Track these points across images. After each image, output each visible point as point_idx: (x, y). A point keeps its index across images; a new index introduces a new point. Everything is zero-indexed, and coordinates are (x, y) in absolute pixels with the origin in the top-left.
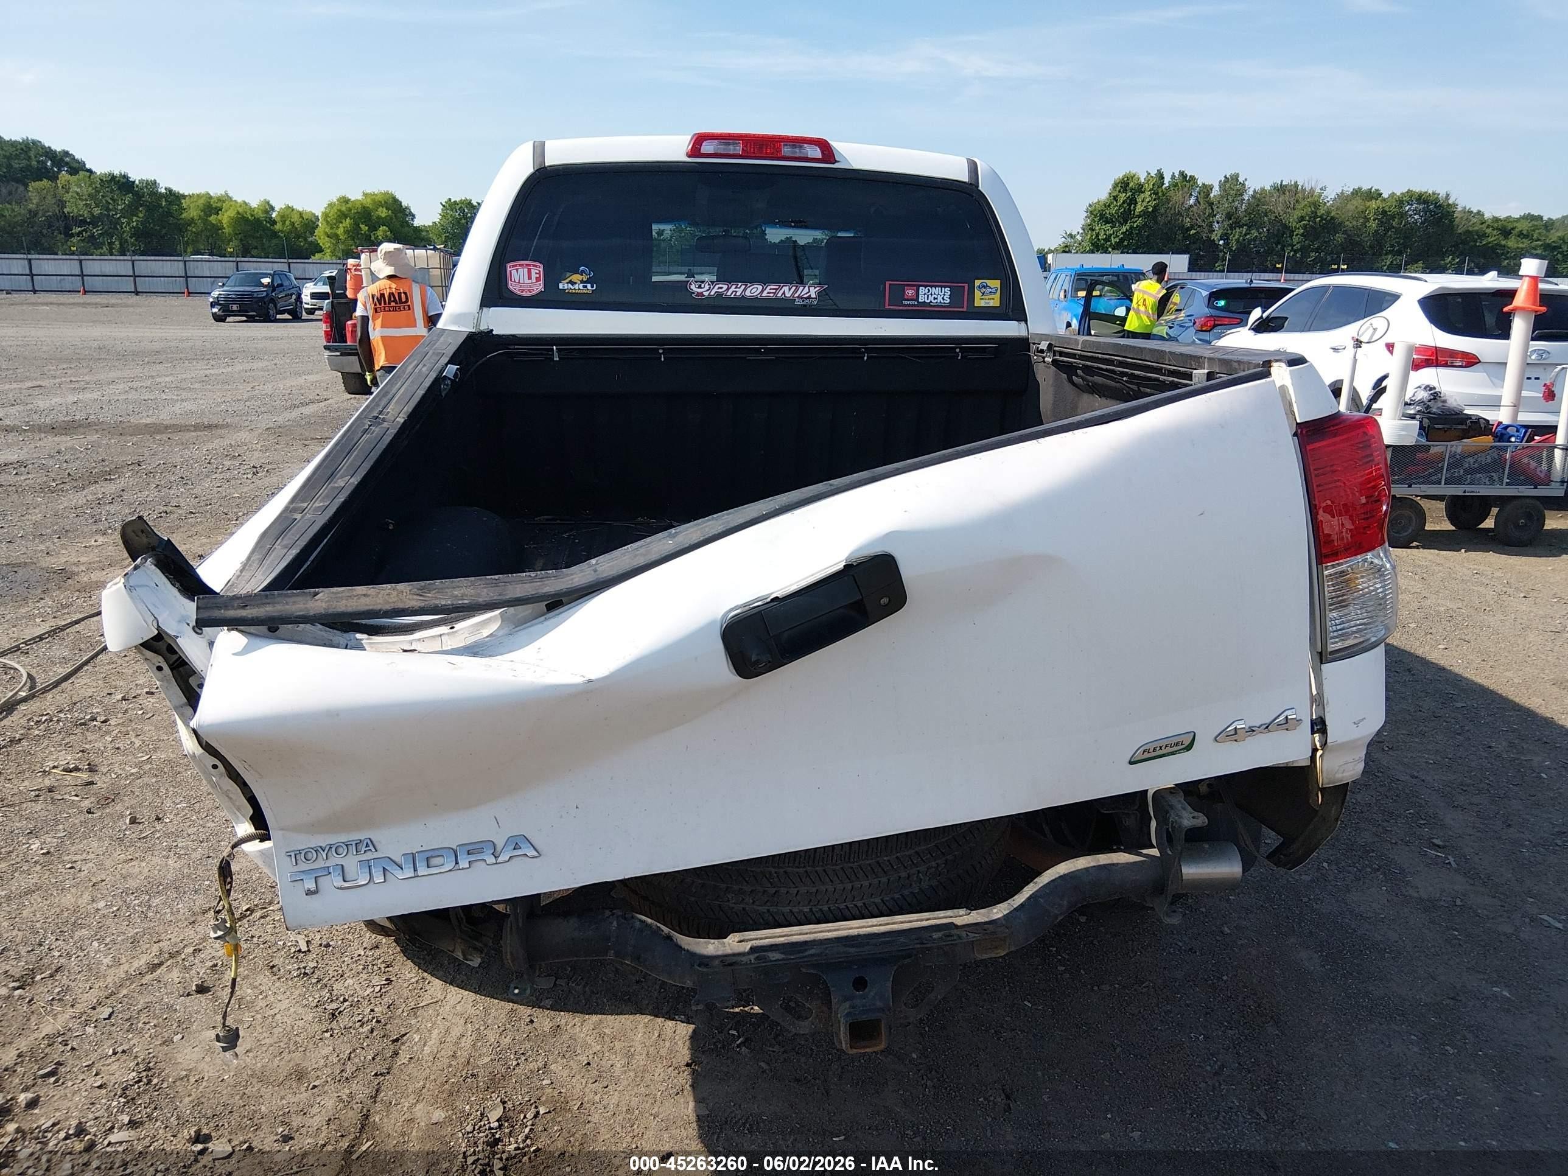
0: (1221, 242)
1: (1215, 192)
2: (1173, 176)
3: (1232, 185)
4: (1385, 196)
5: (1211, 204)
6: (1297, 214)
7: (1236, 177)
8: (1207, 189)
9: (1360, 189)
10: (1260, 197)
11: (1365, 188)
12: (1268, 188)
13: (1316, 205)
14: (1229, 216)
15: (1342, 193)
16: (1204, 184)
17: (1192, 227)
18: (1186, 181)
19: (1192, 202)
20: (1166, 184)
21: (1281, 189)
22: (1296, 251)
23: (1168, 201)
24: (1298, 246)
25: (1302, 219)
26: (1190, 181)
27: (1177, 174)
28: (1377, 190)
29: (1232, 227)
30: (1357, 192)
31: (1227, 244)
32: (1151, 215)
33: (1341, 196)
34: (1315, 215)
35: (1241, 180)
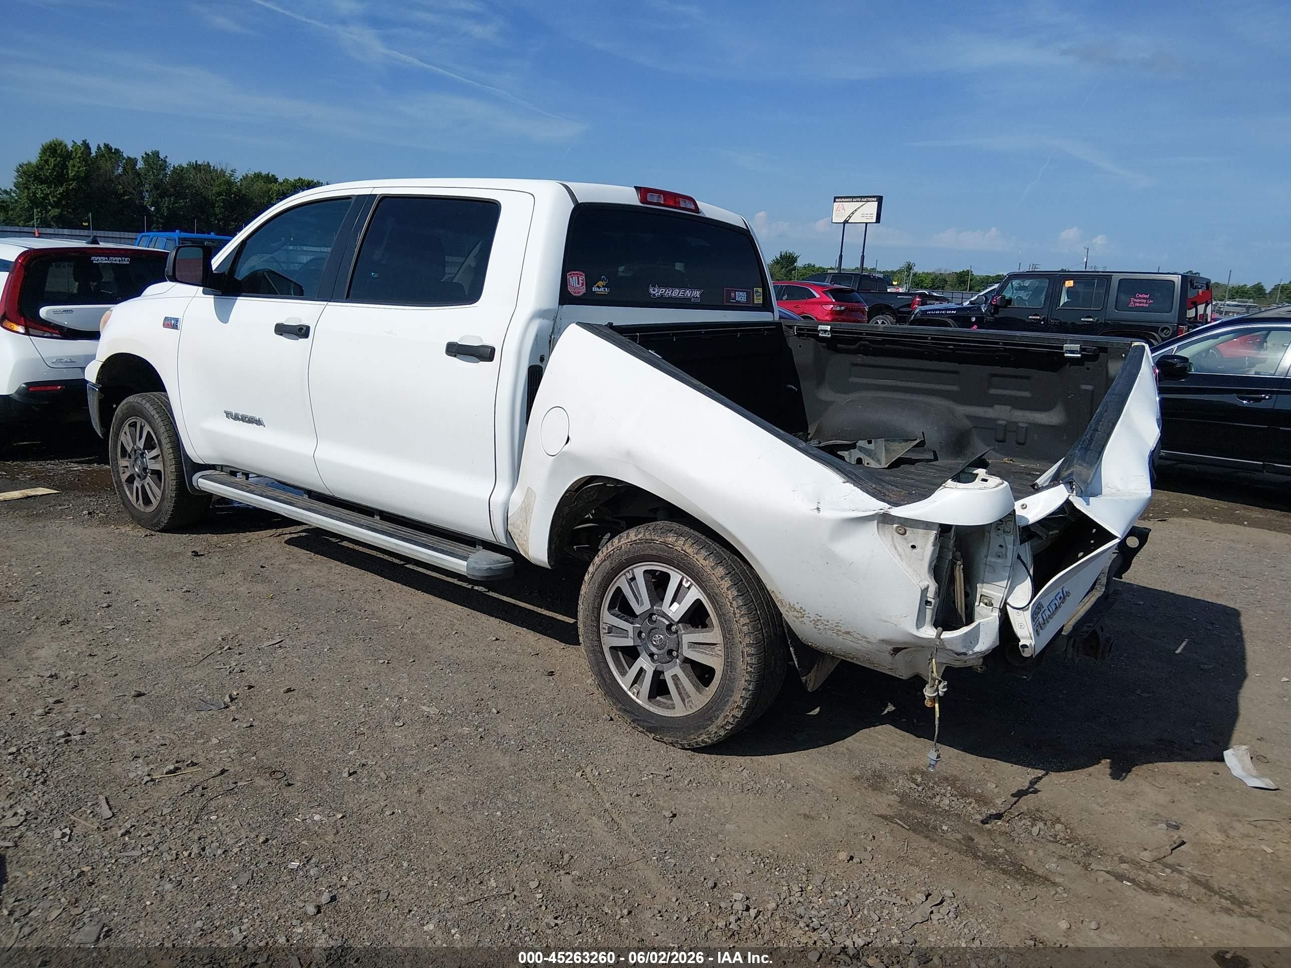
0: (153, 209)
1: (140, 165)
2: (99, 148)
3: (154, 160)
4: (280, 180)
5: (139, 175)
6: (215, 189)
7: (156, 154)
8: (132, 162)
9: (260, 173)
10: (180, 172)
11: (264, 173)
12: (185, 165)
13: (229, 183)
14: (156, 187)
15: (247, 175)
16: (128, 157)
17: (124, 193)
18: (111, 153)
19: (120, 170)
20: (94, 154)
21: (197, 167)
22: (219, 221)
23: (99, 168)
24: (220, 216)
25: (219, 194)
26: (115, 153)
27: (102, 146)
28: (273, 176)
29: (162, 196)
30: (258, 176)
31: (158, 210)
32: (84, 180)
33: (245, 178)
34: (229, 193)
35: (162, 156)
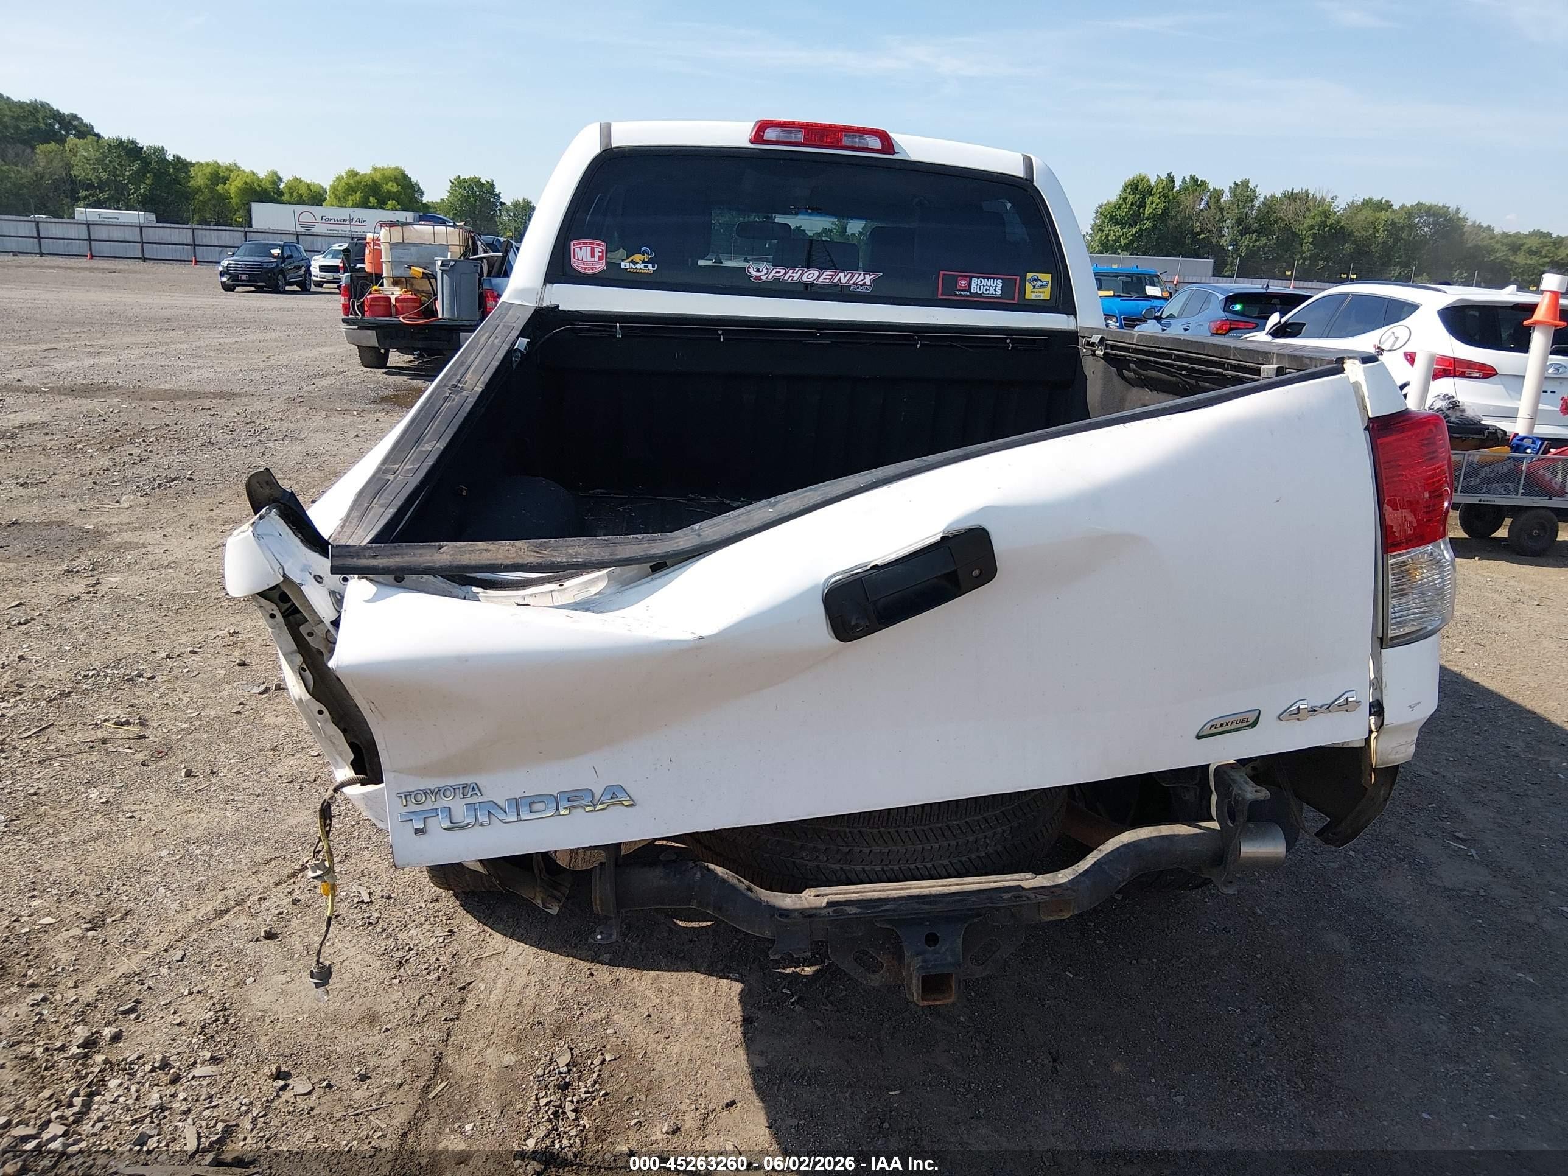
0: (1230, 248)
1: (1226, 197)
2: (1184, 180)
3: (1243, 192)
4: (1396, 207)
5: (1221, 209)
6: (1308, 222)
7: (1246, 183)
8: (1217, 194)
9: (1371, 199)
10: (1270, 205)
11: (1376, 198)
12: (1278, 195)
13: (1326, 214)
14: (1239, 222)
15: (1352, 203)
16: (1214, 189)
17: (1202, 232)
18: (1196, 185)
19: (1202, 206)
20: (1177, 188)
21: (1291, 197)
22: (1305, 259)
23: (1179, 204)
24: (1308, 254)
25: (1312, 227)
26: (1200, 185)
27: (1188, 179)
28: (1387, 202)
29: (1242, 233)
30: (1367, 203)
31: (1236, 250)
32: (1162, 217)
33: (1351, 206)
34: (1323, 224)
35: (1251, 186)
